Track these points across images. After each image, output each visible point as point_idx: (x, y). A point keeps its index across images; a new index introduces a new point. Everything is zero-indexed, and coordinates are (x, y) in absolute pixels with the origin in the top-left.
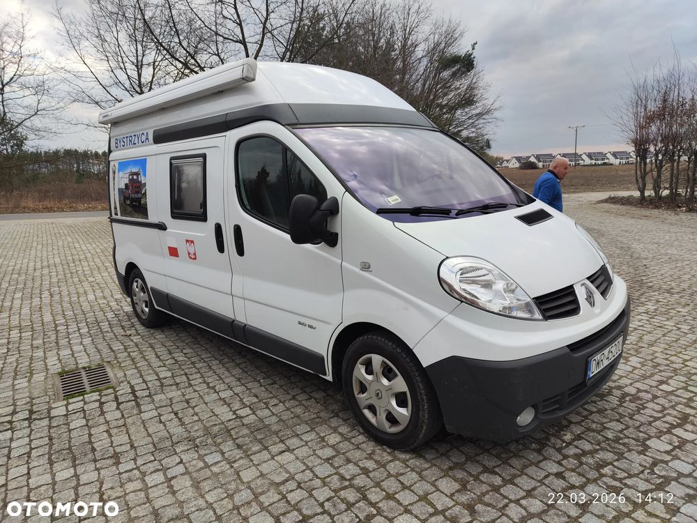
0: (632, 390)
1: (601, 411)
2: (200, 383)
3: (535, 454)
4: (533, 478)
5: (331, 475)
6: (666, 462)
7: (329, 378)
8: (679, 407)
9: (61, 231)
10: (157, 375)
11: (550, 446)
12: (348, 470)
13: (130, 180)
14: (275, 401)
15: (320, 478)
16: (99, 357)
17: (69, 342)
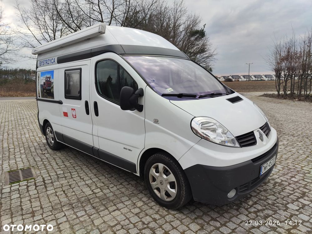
0: (279, 181)
1: (265, 191)
2: (77, 176)
3: (236, 211)
4: (235, 223)
5: (138, 222)
6: (297, 215)
7: (138, 174)
8: (301, 189)
9: (16, 106)
10: (56, 173)
11: (242, 207)
12: (146, 220)
13: (46, 80)
14: (112, 185)
15: (132, 223)
16: (28, 164)
17: (15, 156)
